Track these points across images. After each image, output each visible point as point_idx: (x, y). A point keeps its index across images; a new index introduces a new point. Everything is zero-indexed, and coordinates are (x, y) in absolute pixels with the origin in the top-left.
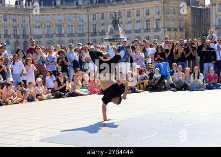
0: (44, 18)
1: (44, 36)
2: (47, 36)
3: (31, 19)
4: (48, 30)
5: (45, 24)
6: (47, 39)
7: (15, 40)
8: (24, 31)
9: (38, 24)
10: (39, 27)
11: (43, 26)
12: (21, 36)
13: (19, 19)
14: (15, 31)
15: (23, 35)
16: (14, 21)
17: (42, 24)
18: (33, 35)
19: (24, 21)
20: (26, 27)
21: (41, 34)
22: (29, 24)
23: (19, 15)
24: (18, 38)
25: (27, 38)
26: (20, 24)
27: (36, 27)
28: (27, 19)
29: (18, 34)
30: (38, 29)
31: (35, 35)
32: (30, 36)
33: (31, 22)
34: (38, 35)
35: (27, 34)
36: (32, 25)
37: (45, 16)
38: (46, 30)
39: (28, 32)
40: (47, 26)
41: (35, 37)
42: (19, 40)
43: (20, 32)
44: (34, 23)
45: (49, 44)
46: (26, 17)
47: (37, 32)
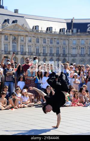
0: (79, 42)
1: (79, 55)
2: (81, 55)
3: (70, 42)
4: (81, 51)
5: (80, 47)
6: (80, 58)
7: (57, 57)
8: (64, 51)
9: (75, 46)
10: (75, 48)
11: (78, 48)
12: (62, 55)
13: (61, 42)
14: (58, 51)
15: (63, 54)
16: (58, 43)
17: (77, 47)
18: (70, 54)
19: (65, 44)
20: (66, 48)
21: (76, 53)
22: (68, 46)
23: (61, 39)
24: (60, 56)
25: (66, 56)
26: (61, 46)
27: (73, 48)
28: (67, 42)
29: (60, 53)
30: (74, 50)
31: (72, 55)
32: (68, 55)
33: (70, 44)
34: (74, 55)
35: (66, 53)
36: (70, 47)
37: (80, 40)
38: (80, 51)
39: (67, 52)
40: (82, 48)
41: (72, 56)
42: (60, 58)
43: (61, 52)
44: (72, 45)
45: (81, 61)
46: (66, 41)
47: (74, 52)
